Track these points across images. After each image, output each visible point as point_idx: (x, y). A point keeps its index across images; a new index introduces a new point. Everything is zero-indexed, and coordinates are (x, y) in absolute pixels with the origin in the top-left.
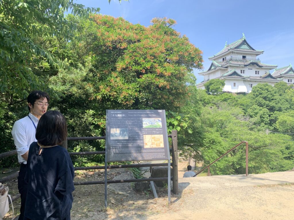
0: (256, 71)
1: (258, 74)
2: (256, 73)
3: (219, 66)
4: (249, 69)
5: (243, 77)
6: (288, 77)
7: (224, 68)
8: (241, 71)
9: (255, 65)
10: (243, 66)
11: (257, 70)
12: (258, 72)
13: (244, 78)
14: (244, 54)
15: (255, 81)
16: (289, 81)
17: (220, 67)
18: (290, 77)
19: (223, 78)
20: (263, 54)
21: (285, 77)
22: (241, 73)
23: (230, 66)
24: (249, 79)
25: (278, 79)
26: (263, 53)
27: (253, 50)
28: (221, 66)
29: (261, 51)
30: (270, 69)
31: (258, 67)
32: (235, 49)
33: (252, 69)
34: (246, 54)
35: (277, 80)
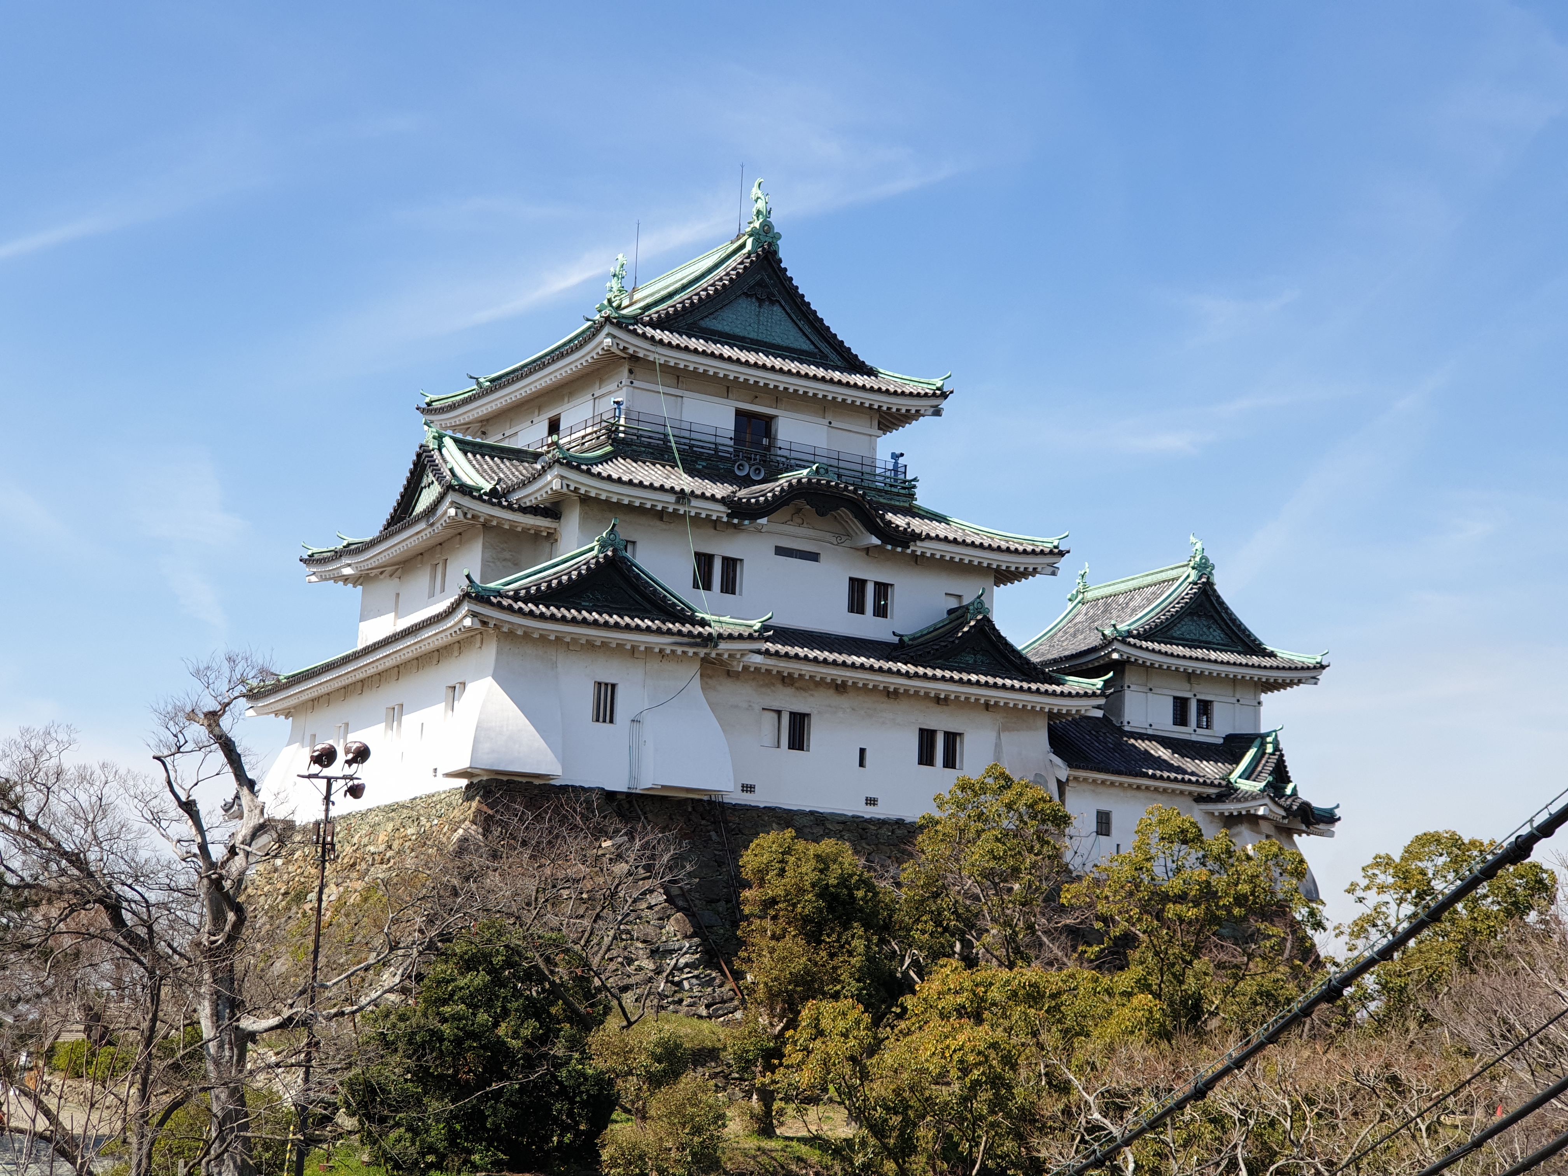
0: (857, 586)
1: (881, 611)
2: (856, 605)
3: (466, 490)
4: (780, 551)
5: (703, 623)
6: (1176, 673)
7: (524, 510)
8: (704, 561)
9: (844, 512)
10: (719, 511)
11: (872, 574)
12: (882, 589)
13: (709, 640)
14: (756, 391)
15: (840, 688)
16: (1181, 718)
17: (480, 498)
18: (1190, 677)
19: (468, 622)
20: (937, 412)
21: (1148, 669)
22: (703, 580)
23: (585, 500)
24: (758, 659)
25: (1075, 683)
26: (945, 404)
27: (855, 365)
28: (487, 487)
29: (921, 389)
30: (1004, 576)
31: (876, 541)
32: (658, 334)
33: (813, 557)
34: (779, 396)
35: (1054, 694)
